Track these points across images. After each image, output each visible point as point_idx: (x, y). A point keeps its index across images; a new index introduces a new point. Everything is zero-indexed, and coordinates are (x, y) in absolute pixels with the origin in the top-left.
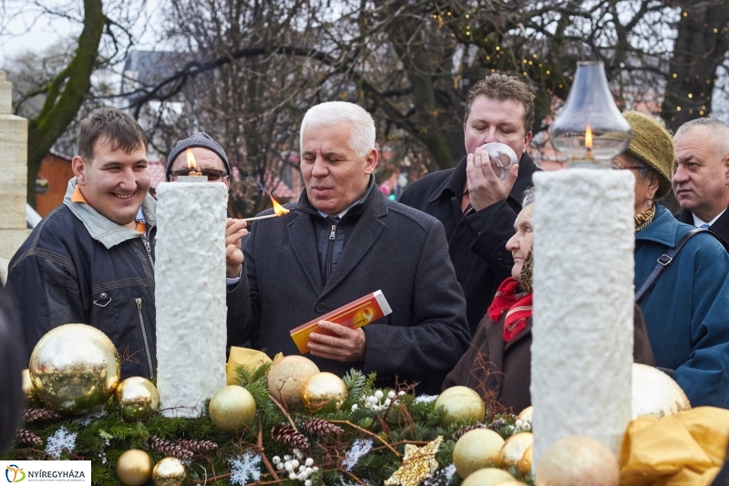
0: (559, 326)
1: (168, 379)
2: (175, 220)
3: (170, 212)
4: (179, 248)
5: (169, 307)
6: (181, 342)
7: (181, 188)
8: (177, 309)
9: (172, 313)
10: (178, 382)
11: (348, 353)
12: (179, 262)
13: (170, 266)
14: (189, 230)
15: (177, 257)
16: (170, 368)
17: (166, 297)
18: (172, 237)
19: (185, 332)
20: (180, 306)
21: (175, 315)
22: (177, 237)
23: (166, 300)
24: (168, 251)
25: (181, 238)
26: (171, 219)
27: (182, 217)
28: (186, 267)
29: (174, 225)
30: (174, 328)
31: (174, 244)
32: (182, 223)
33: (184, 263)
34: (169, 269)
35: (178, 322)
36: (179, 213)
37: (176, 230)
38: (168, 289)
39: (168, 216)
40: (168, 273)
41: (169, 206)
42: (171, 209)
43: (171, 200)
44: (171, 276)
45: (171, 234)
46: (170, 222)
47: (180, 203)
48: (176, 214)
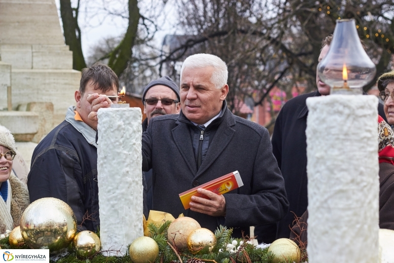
0: (324, 206)
1: (106, 232)
2: (108, 132)
3: (104, 127)
4: (110, 149)
5: (105, 187)
6: (113, 209)
7: (111, 112)
8: (110, 188)
9: (107, 190)
10: (112, 234)
11: (215, 210)
12: (110, 158)
13: (105, 160)
14: (116, 138)
15: (109, 155)
16: (106, 225)
17: (103, 180)
18: (106, 143)
19: (115, 202)
20: (112, 186)
21: (109, 191)
22: (109, 142)
23: (104, 182)
24: (104, 151)
25: (112, 143)
26: (105, 131)
27: (112, 130)
28: (114, 161)
29: (107, 135)
30: (109, 200)
31: (107, 147)
32: (112, 134)
33: (114, 159)
34: (105, 163)
35: (111, 196)
36: (110, 127)
37: (109, 138)
38: (105, 175)
39: (104, 129)
40: (104, 165)
41: (104, 123)
42: (105, 125)
43: (105, 119)
44: (106, 167)
45: (106, 140)
46: (105, 133)
47: (110, 121)
48: (108, 128)
